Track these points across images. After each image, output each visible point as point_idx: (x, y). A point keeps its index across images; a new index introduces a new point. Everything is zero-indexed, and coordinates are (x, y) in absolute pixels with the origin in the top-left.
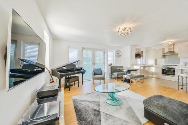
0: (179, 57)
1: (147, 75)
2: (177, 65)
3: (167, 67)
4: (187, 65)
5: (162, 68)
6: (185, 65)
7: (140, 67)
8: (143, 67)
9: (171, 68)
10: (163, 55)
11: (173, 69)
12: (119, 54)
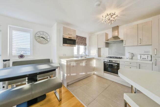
0: (124, 45)
1: (84, 73)
2: (121, 58)
3: (110, 61)
4: (133, 58)
5: (104, 62)
6: (131, 58)
7: (67, 61)
8: (76, 61)
9: (114, 62)
10: (106, 43)
11: (117, 64)
12: (44, 38)
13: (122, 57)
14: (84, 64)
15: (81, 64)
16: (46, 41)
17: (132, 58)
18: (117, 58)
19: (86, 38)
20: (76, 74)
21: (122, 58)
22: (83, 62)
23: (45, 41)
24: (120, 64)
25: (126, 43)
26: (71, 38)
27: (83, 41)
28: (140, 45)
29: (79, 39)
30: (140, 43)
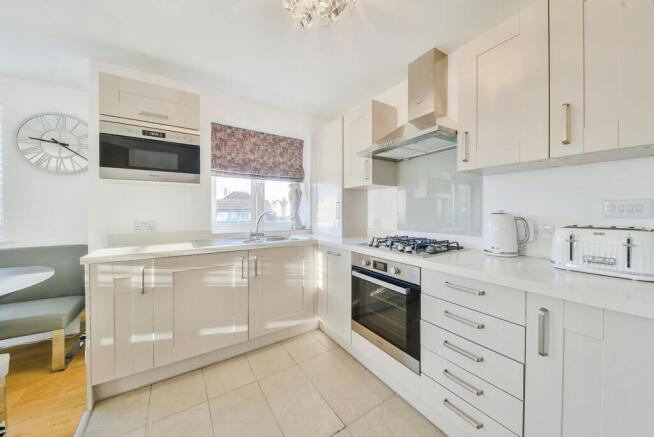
3: (375, 264)
5: (352, 268)
11: (403, 291)
12: (64, 145)
13: (462, 240)
14: (234, 276)
15: (213, 279)
16: (76, 158)
17: (520, 253)
18: (421, 246)
19: (301, 142)
20: (169, 336)
21: (459, 248)
22: (229, 268)
23: (71, 157)
24: (423, 290)
25: (472, 147)
26: (164, 135)
27: (281, 155)
28: (567, 151)
29: (255, 144)
30: (566, 143)
